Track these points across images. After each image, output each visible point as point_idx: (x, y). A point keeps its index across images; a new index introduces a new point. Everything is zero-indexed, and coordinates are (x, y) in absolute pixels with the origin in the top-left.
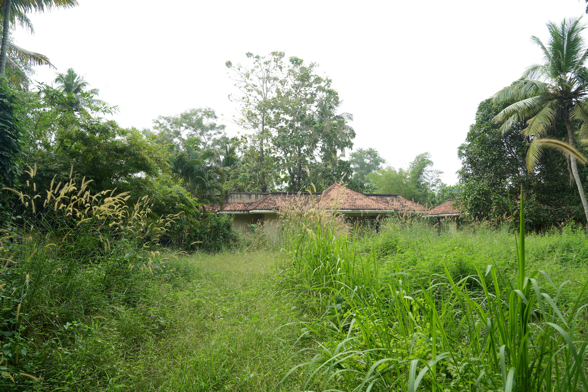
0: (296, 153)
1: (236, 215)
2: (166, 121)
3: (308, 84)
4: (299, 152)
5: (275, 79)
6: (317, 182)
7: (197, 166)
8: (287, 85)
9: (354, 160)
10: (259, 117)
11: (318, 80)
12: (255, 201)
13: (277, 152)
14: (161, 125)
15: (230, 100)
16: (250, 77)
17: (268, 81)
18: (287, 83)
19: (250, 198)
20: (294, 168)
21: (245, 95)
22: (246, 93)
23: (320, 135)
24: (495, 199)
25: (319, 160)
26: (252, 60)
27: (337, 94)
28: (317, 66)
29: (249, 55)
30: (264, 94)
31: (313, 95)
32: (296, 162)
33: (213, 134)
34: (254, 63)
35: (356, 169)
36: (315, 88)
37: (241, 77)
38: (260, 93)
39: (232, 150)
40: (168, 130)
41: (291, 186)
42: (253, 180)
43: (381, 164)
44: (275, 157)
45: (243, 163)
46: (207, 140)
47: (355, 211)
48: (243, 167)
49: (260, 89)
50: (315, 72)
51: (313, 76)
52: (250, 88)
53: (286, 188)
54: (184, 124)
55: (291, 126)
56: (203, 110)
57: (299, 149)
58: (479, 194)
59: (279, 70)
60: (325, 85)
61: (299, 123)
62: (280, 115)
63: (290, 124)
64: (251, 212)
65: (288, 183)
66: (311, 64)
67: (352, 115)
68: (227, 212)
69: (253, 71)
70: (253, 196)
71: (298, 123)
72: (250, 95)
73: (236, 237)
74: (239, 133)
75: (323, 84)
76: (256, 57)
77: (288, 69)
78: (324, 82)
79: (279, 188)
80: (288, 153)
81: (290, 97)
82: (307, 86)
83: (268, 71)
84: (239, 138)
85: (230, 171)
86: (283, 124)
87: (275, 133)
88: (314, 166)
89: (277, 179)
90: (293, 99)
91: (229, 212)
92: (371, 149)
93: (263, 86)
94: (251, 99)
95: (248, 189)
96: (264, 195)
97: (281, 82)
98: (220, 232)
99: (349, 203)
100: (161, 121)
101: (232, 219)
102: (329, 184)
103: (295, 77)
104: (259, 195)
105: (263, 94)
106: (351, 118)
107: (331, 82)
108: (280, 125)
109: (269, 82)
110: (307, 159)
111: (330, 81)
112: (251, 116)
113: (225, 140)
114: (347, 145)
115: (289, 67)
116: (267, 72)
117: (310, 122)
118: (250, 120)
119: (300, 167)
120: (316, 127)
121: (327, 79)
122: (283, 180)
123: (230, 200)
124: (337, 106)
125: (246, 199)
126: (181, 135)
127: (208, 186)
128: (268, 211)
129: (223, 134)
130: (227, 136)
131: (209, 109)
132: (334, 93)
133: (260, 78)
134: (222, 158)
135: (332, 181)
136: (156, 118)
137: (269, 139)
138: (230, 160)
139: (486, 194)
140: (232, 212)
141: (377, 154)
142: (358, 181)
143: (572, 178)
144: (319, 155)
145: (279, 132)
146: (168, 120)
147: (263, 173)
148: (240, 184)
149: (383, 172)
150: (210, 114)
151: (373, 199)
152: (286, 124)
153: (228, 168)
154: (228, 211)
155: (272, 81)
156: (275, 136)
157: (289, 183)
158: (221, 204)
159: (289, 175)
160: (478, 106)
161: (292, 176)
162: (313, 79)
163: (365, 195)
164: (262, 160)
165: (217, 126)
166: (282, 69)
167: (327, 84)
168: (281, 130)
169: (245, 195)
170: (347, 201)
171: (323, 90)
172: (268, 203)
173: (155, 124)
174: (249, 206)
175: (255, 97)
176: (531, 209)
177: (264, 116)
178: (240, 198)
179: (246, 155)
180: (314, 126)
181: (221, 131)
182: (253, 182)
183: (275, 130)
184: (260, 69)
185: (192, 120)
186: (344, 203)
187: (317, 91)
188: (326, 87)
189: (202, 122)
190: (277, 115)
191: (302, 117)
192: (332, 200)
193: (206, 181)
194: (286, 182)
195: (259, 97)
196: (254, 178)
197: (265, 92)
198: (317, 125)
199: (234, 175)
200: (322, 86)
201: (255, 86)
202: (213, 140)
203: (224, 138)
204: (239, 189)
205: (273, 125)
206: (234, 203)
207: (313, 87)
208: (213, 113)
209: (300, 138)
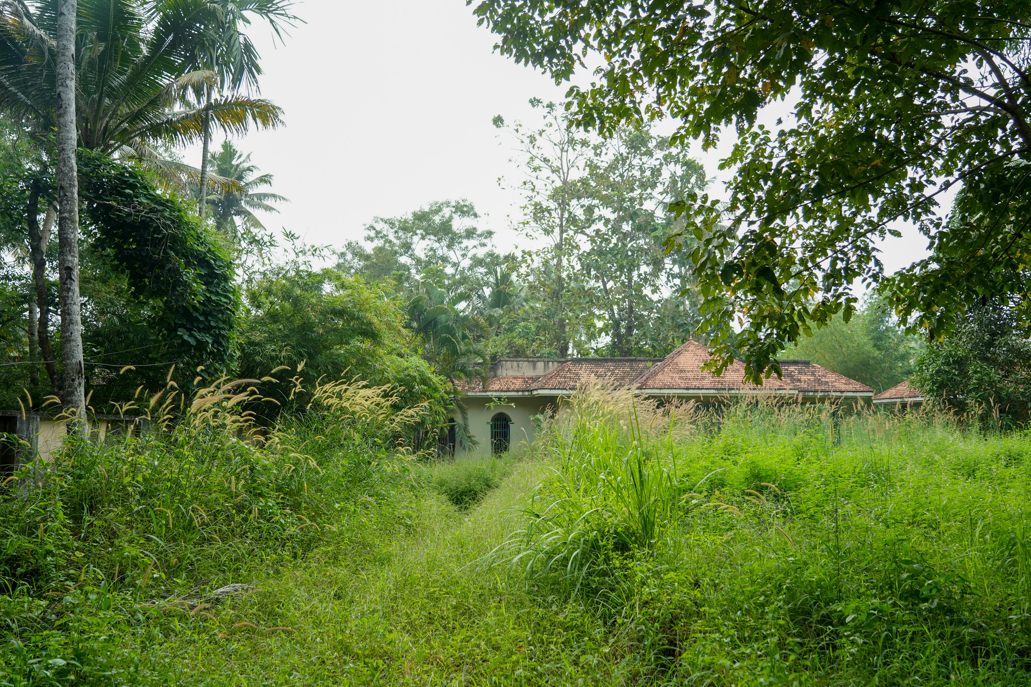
0: (625, 281)
1: (510, 398)
2: (386, 226)
3: (646, 152)
4: (630, 279)
5: (585, 143)
6: (660, 337)
7: (443, 317)
8: (605, 154)
10: (555, 215)
11: (664, 143)
12: (542, 374)
13: (589, 280)
14: (378, 233)
16: (537, 144)
17: (570, 148)
19: (534, 368)
20: (620, 308)
21: (527, 179)
22: (530, 174)
24: (975, 372)
26: (541, 110)
27: (701, 167)
29: (534, 102)
30: (564, 173)
31: (656, 172)
33: (470, 246)
34: (545, 117)
36: (657, 159)
37: (522, 142)
38: (555, 171)
39: (505, 277)
40: (390, 242)
41: (615, 343)
42: (543, 333)
44: (586, 288)
45: (525, 301)
46: (460, 258)
47: (721, 392)
48: (526, 310)
49: (555, 163)
51: (655, 138)
52: (537, 163)
53: (607, 345)
54: (418, 232)
55: (616, 230)
56: (453, 204)
57: (630, 273)
58: (948, 364)
60: (679, 153)
61: (630, 223)
62: (593, 210)
63: (613, 227)
64: (535, 393)
65: (609, 337)
68: (495, 394)
69: (542, 132)
70: (540, 365)
71: (627, 223)
72: (537, 178)
74: (516, 247)
76: (548, 106)
78: (676, 147)
79: (593, 345)
81: (612, 176)
82: (645, 154)
83: (570, 129)
84: (518, 254)
85: (501, 316)
86: (600, 225)
87: (585, 245)
89: (589, 329)
90: (617, 179)
91: (497, 394)
93: (561, 158)
95: (532, 351)
96: (559, 362)
97: (594, 148)
100: (378, 227)
102: (681, 342)
104: (551, 363)
105: (561, 172)
107: (688, 148)
108: (594, 227)
109: (574, 150)
110: (645, 292)
111: (687, 145)
112: (539, 212)
113: (494, 259)
116: (568, 134)
117: (646, 225)
118: (537, 221)
119: (632, 308)
120: (657, 236)
122: (601, 330)
123: (499, 372)
125: (527, 370)
126: (413, 250)
127: (461, 350)
128: (564, 392)
130: (497, 252)
131: (463, 201)
132: (695, 166)
133: (555, 144)
134: (487, 291)
135: (686, 336)
136: (370, 222)
138: (502, 298)
139: (960, 363)
140: (502, 394)
145: (592, 241)
146: (390, 223)
147: (562, 320)
148: (519, 342)
150: (464, 210)
152: (606, 226)
153: (498, 312)
154: (495, 391)
155: (578, 147)
156: (586, 249)
157: (612, 337)
158: (484, 380)
159: (611, 321)
161: (617, 325)
162: (654, 143)
164: (559, 295)
165: (479, 232)
167: (682, 151)
168: (597, 237)
169: (526, 363)
171: (676, 161)
172: (565, 377)
173: (368, 232)
174: (532, 383)
175: (547, 179)
177: (564, 213)
178: (516, 369)
179: (531, 286)
180: (653, 234)
181: (485, 241)
182: (543, 338)
183: (584, 238)
184: (555, 127)
185: (434, 223)
186: (703, 378)
187: (661, 164)
188: (681, 156)
189: (451, 226)
190: (589, 210)
191: (633, 215)
192: (681, 371)
193: (458, 342)
194: (607, 334)
195: (554, 177)
196: (544, 330)
197: (565, 170)
198: (659, 233)
199: (508, 324)
200: (674, 154)
201: (546, 160)
202: (471, 259)
203: (491, 255)
204: (517, 351)
205: (581, 230)
206: (507, 377)
207: (655, 157)
208: (471, 208)
209: (627, 256)
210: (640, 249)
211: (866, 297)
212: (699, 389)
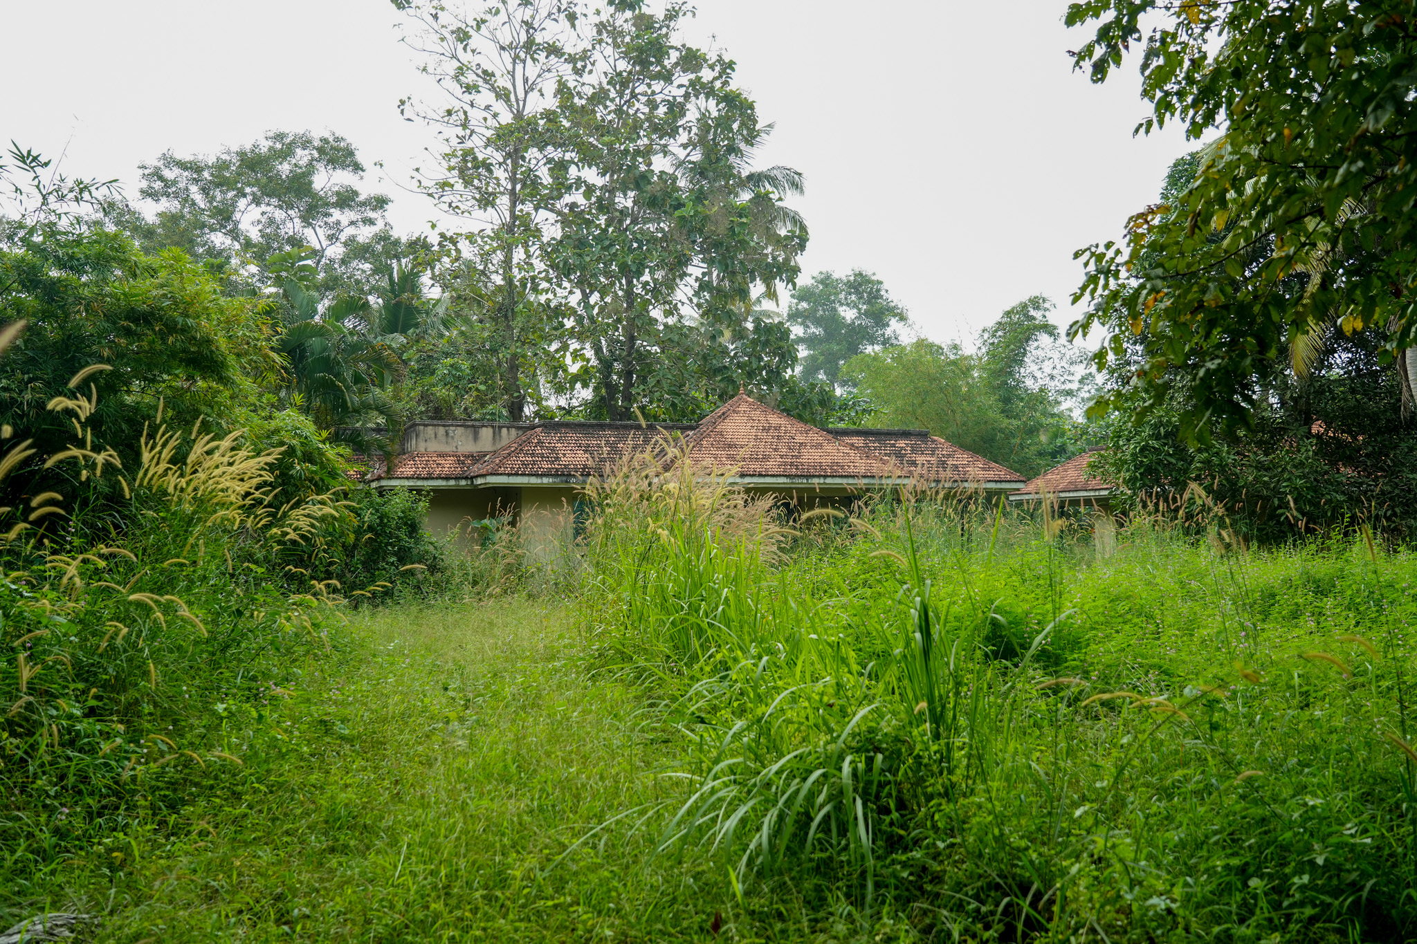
0: (620, 293)
1: (437, 491)
2: (186, 176)
3: (659, 72)
4: (629, 294)
5: (553, 50)
6: (686, 388)
7: (315, 342)
8: (591, 72)
9: (806, 310)
10: (500, 173)
11: (691, 60)
12: (490, 449)
13: (558, 289)
14: (167, 185)
15: (407, 115)
16: (473, 43)
17: (529, 57)
18: (593, 64)
19: (476, 437)
20: (612, 342)
21: (457, 105)
22: (460, 96)
23: (694, 242)
24: (1200, 450)
25: (690, 315)
27: (751, 107)
28: (689, 14)
30: (517, 100)
31: (677, 110)
32: (619, 320)
33: (345, 222)
35: (810, 341)
36: (680, 86)
37: (443, 39)
38: (502, 95)
39: (409, 282)
40: (193, 204)
41: (602, 398)
42: (482, 378)
43: (894, 325)
44: (552, 305)
45: (446, 324)
46: (325, 243)
47: (796, 480)
48: (450, 337)
49: (503, 82)
50: (682, 35)
51: (677, 49)
52: (470, 78)
53: (585, 403)
54: (248, 190)
55: (604, 206)
56: (317, 143)
57: (629, 283)
58: (1157, 437)
59: (568, 24)
60: (715, 79)
61: (631, 194)
62: (566, 169)
63: (600, 199)
64: (479, 481)
65: (591, 389)
66: (669, 7)
67: (800, 174)
68: (407, 483)
69: (480, 23)
70: (486, 433)
71: (625, 195)
72: (472, 105)
73: (435, 558)
74: (434, 226)
75: (707, 75)
77: (597, 20)
78: (712, 67)
79: (563, 403)
80: (592, 292)
81: (600, 112)
82: (658, 76)
83: (528, 25)
84: (434, 239)
85: (404, 348)
86: (578, 197)
87: (551, 229)
88: (676, 338)
89: (555, 375)
90: (609, 118)
91: (411, 483)
92: (860, 274)
93: (512, 74)
94: (475, 115)
95: (466, 409)
96: (519, 428)
97: (572, 59)
98: (387, 544)
99: (781, 457)
100: (169, 174)
101: (423, 505)
102: (724, 396)
103: (616, 46)
104: (504, 431)
105: (512, 97)
106: (796, 186)
107: (733, 70)
108: (568, 199)
109: (534, 60)
110: (656, 313)
111: (731, 65)
112: (472, 168)
113: (388, 246)
114: (779, 273)
115: (598, 12)
116: (527, 31)
117: (664, 200)
118: (467, 182)
119: (632, 339)
120: (682, 218)
121: (720, 60)
122: (575, 378)
123: (412, 445)
124: (752, 145)
125: (462, 442)
126: (236, 223)
127: (352, 403)
128: (534, 480)
129: (380, 224)
130: (395, 234)
131: (337, 140)
132: (741, 103)
133: (503, 48)
134: (376, 303)
135: (730, 388)
136: (153, 161)
137: (532, 250)
139: (1176, 436)
140: (420, 483)
141: (878, 290)
142: (813, 386)
143: (1407, 395)
144: (691, 300)
145: (565, 222)
146: (194, 171)
147: (515, 356)
148: (441, 392)
149: (901, 352)
150: (338, 156)
151: (852, 445)
152: (588, 199)
153: (398, 340)
154: (407, 478)
155: (542, 57)
156: (553, 239)
157: (596, 389)
158: (387, 458)
159: (594, 362)
160: (1166, 172)
161: (606, 366)
162: (674, 56)
163: (829, 432)
164: (510, 314)
165: (362, 198)
166: (577, 22)
167: (720, 76)
168: (572, 218)
169: (460, 430)
170: (775, 450)
171: (710, 92)
172: (533, 455)
173: (149, 181)
174: (473, 464)
175: (488, 108)
176: (1300, 482)
177: (515, 174)
178: (443, 439)
179: (459, 297)
180: (677, 213)
181: (372, 215)
182: (482, 387)
183: (552, 217)
184: (503, 17)
185: (278, 174)
186: (766, 458)
187: (687, 96)
188: (718, 84)
189: (311, 183)
190: (560, 167)
191: (640, 181)
192: (730, 446)
193: (348, 388)
194: (585, 385)
195: (499, 106)
196: (484, 373)
197: (521, 95)
198: (688, 211)
199: (418, 361)
200: (704, 80)
201: (487, 75)
202: (345, 244)
203: (384, 238)
204: (437, 410)
205: (544, 203)
206: (426, 453)
207: (676, 83)
208: (350, 153)
209: (631, 250)
210: (652, 240)
211: (986, 336)
212: (760, 475)
